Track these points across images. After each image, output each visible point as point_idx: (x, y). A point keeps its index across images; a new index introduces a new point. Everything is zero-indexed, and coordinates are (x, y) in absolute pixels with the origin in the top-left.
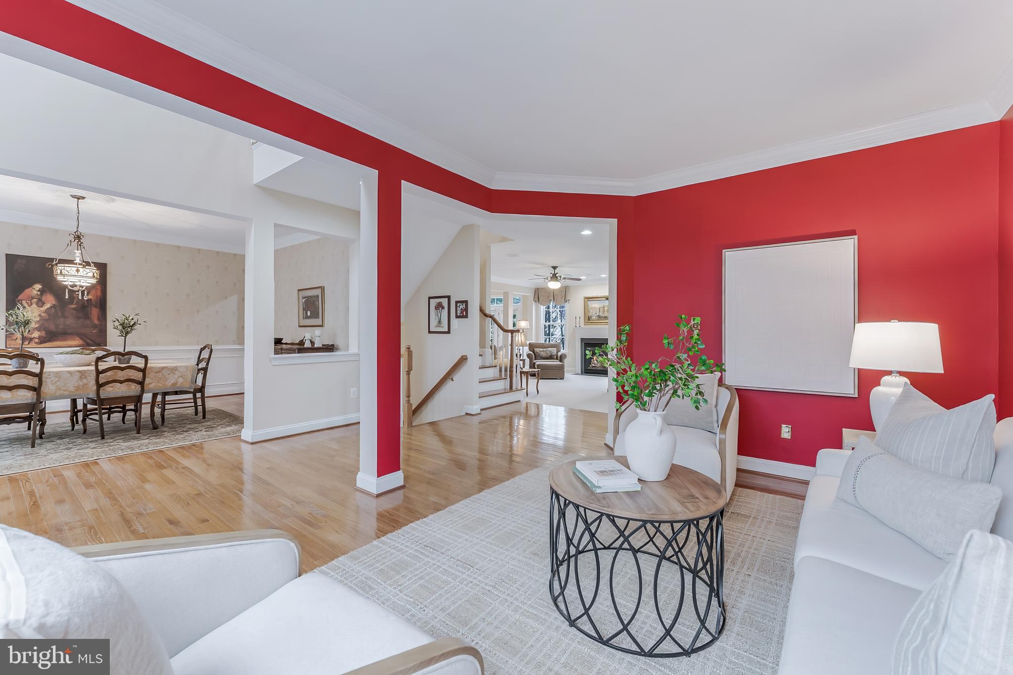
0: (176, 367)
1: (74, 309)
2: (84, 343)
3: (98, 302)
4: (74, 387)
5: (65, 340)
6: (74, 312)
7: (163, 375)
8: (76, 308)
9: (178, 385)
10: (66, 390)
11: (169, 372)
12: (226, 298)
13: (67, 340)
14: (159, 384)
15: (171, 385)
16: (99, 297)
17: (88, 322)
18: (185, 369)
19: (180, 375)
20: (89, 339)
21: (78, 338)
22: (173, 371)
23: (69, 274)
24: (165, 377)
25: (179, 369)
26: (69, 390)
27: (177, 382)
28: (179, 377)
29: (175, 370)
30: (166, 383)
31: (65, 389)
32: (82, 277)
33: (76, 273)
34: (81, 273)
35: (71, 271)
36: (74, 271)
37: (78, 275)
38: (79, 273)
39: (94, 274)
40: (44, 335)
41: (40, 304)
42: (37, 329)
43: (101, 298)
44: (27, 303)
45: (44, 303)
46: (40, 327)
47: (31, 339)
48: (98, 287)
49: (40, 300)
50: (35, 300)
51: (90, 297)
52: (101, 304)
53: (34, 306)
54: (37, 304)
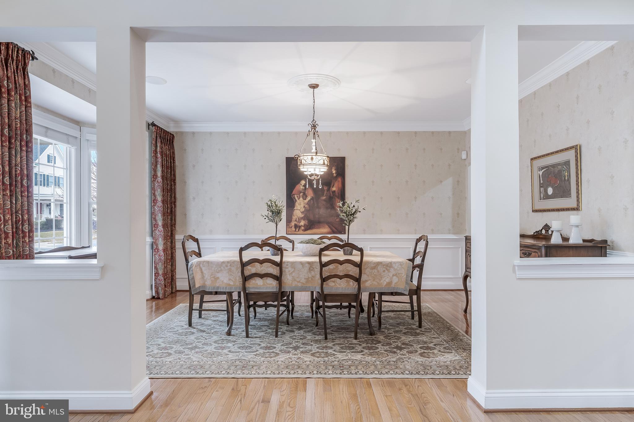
1: (324, 200)
2: (331, 231)
3: (340, 193)
5: (319, 228)
6: (324, 203)
8: (326, 199)
13: (320, 228)
16: (340, 189)
17: (333, 212)
20: (334, 227)
21: (327, 226)
23: (307, 163)
32: (315, 165)
33: (311, 161)
34: (314, 161)
35: (307, 160)
36: (310, 160)
37: (312, 163)
38: (313, 161)
39: (324, 161)
40: (307, 223)
41: (305, 197)
42: (303, 218)
43: (341, 190)
44: (297, 197)
45: (306, 196)
46: (305, 216)
47: (300, 227)
48: (340, 179)
49: (304, 194)
50: (302, 194)
51: (334, 189)
52: (341, 195)
53: (301, 199)
54: (303, 197)
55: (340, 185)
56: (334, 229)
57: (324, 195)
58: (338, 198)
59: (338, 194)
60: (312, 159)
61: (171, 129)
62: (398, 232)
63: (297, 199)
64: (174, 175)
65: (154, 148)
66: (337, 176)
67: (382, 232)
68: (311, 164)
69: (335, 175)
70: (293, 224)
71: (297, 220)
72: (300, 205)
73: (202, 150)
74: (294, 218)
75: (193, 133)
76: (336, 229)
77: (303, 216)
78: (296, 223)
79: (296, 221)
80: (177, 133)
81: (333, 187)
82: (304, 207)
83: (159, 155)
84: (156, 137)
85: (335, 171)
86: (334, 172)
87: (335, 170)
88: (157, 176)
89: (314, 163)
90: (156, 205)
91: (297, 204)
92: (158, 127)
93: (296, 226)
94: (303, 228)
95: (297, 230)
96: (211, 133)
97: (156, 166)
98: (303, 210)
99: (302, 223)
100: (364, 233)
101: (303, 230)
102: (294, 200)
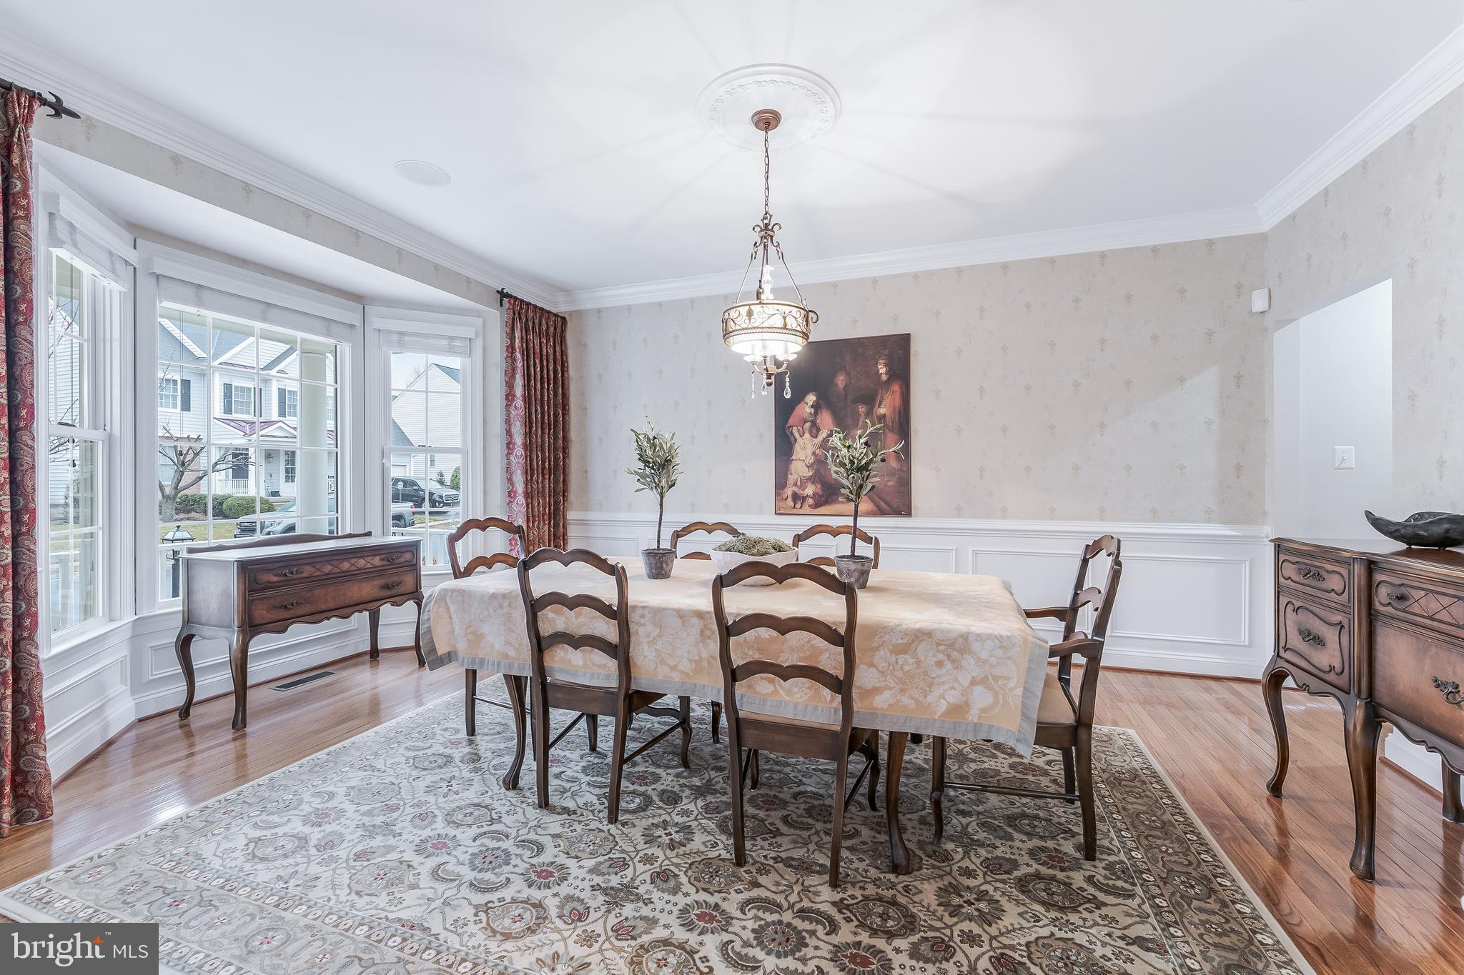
0: (965, 637)
3: (897, 420)
4: (690, 661)
7: (918, 663)
9: (973, 716)
10: (673, 668)
11: (941, 657)
12: (1182, 380)
14: (905, 700)
15: (948, 713)
16: (897, 409)
18: (999, 653)
19: (977, 673)
22: (955, 654)
24: (926, 673)
25: (976, 646)
26: (680, 668)
27: (966, 703)
28: (974, 682)
29: (961, 651)
30: (930, 699)
31: (671, 662)
32: (761, 330)
33: (747, 321)
34: (756, 321)
35: (739, 319)
36: (745, 317)
37: (750, 326)
38: (752, 321)
39: (785, 318)
40: (819, 491)
41: (814, 431)
42: (811, 479)
43: (900, 412)
44: (799, 431)
45: (818, 430)
46: (815, 475)
47: (804, 499)
48: (896, 388)
49: (814, 424)
50: (808, 425)
51: (882, 411)
52: (900, 424)
53: (807, 435)
54: (810, 432)
55: (898, 402)
56: (882, 504)
57: (858, 424)
58: (892, 431)
59: (892, 423)
60: (750, 314)
61: (559, 306)
62: (1052, 514)
63: (797, 435)
64: (565, 396)
65: (507, 341)
66: (889, 379)
67: (1005, 513)
68: (746, 329)
69: (884, 377)
70: (789, 491)
71: (799, 483)
72: (804, 448)
73: (615, 343)
74: (792, 478)
75: (599, 311)
76: (888, 505)
77: (811, 473)
78: (795, 489)
79: (795, 485)
80: (571, 313)
81: (879, 406)
82: (814, 453)
83: (518, 355)
84: (513, 319)
85: (884, 369)
86: (882, 370)
87: (886, 365)
88: (514, 396)
89: (755, 325)
90: (512, 453)
91: (797, 447)
92: (516, 298)
93: (796, 497)
94: (810, 501)
95: (798, 505)
96: (629, 308)
97: (513, 376)
98: (812, 461)
99: (810, 490)
100: (959, 516)
101: (810, 506)
102: (792, 439)
